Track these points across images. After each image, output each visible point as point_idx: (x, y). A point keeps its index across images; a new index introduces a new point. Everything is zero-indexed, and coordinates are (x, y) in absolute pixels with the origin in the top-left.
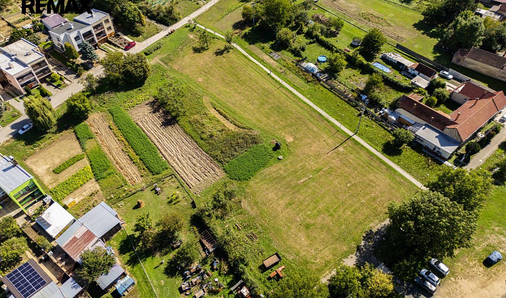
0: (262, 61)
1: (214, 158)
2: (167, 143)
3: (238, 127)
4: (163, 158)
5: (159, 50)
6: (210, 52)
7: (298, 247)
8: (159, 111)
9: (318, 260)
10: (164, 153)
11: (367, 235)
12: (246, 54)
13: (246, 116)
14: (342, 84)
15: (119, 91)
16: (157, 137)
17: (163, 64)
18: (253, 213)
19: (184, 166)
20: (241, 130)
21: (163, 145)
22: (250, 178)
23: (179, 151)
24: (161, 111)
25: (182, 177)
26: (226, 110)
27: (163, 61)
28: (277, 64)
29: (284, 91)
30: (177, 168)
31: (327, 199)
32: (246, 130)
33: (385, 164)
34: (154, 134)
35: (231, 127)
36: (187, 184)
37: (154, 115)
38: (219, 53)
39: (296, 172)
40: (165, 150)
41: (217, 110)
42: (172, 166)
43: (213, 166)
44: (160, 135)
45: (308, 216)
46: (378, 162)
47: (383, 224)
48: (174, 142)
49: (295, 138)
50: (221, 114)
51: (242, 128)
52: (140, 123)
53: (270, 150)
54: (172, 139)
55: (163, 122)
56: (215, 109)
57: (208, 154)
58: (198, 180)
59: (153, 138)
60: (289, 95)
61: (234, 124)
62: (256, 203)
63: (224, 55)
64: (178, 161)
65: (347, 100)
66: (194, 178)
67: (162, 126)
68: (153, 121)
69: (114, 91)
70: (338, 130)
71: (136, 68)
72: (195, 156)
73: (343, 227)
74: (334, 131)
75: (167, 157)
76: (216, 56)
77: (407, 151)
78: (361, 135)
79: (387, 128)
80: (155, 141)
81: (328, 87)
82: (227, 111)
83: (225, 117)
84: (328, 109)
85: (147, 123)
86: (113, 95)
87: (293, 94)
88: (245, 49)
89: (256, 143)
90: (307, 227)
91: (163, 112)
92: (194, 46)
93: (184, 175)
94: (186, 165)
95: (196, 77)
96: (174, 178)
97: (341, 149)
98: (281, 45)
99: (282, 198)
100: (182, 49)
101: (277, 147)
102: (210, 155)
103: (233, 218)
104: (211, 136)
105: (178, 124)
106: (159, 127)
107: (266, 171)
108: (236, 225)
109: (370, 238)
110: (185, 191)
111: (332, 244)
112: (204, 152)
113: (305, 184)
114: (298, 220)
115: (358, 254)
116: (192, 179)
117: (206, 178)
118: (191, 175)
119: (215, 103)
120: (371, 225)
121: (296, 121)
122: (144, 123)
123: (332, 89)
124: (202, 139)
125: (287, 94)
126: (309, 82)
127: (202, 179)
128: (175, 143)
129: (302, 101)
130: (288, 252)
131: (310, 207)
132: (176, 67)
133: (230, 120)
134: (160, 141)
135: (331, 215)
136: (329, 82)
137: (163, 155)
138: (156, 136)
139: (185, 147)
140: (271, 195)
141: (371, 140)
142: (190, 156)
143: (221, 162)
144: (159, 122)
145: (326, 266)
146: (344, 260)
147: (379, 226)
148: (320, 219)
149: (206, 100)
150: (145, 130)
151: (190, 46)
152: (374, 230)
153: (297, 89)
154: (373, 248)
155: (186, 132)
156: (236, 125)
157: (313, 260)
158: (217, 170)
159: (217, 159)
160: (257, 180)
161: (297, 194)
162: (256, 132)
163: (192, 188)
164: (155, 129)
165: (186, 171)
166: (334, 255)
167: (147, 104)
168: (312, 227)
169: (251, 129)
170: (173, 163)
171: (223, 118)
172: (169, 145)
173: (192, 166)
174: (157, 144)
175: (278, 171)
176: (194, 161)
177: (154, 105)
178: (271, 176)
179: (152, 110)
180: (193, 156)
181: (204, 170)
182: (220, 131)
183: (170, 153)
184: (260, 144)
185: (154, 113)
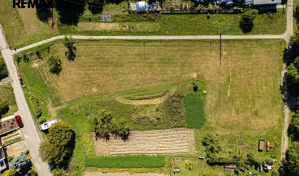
0: (106, 32)
1: (175, 127)
2: (143, 146)
3: (160, 97)
4: (154, 155)
6: (64, 62)
7: (262, 126)
8: (109, 136)
9: (275, 123)
10: (150, 152)
11: (281, 90)
13: (154, 85)
17: (59, 107)
19: (169, 147)
20: (165, 97)
21: (143, 149)
22: (205, 119)
23: (155, 143)
24: (110, 134)
25: (177, 153)
26: (140, 94)
28: (118, 24)
32: (167, 94)
34: (129, 149)
35: (158, 102)
36: (184, 153)
38: (71, 56)
39: (221, 92)
40: (149, 150)
41: (136, 100)
42: (165, 153)
43: (181, 131)
44: (133, 146)
45: (251, 108)
46: (248, 42)
47: (282, 77)
48: (145, 141)
49: (196, 71)
51: (163, 95)
52: (113, 153)
53: (194, 93)
54: (141, 142)
55: (122, 138)
56: (134, 100)
57: (169, 128)
59: (133, 152)
60: (156, 43)
61: (157, 97)
62: (224, 127)
63: (77, 54)
64: (163, 148)
65: (189, 11)
66: (183, 147)
67: (125, 141)
68: (116, 144)
70: (211, 42)
72: (166, 137)
73: (270, 97)
74: (209, 45)
75: (155, 152)
76: (73, 60)
78: (224, 33)
80: (136, 152)
82: (142, 93)
85: (115, 149)
87: (158, 40)
89: (183, 97)
90: (256, 113)
91: (112, 133)
92: (49, 69)
93: (176, 151)
95: (89, 91)
96: (174, 157)
97: (224, 53)
99: (231, 113)
100: (49, 82)
101: (195, 89)
102: (172, 128)
103: (224, 144)
104: (158, 119)
105: (131, 130)
107: (207, 106)
108: (229, 146)
109: (283, 90)
110: (188, 157)
111: (273, 110)
112: (167, 130)
113: (232, 94)
114: (249, 115)
115: (286, 103)
116: (182, 149)
117: (187, 141)
118: (179, 147)
119: (126, 96)
120: (279, 83)
121: (183, 59)
123: (172, 11)
124: (156, 125)
125: (154, 44)
126: (154, 20)
127: (187, 144)
128: (147, 142)
131: (247, 103)
132: (68, 99)
133: (151, 98)
134: (139, 149)
135: (259, 97)
138: (133, 149)
139: (154, 138)
140: (225, 116)
142: (163, 140)
143: (182, 126)
144: (120, 141)
145: (280, 122)
146: (284, 112)
147: (282, 81)
148: (257, 104)
150: (122, 153)
152: (282, 85)
153: (154, 33)
154: (288, 94)
155: (142, 130)
157: (273, 125)
158: (186, 132)
159: (178, 127)
160: (210, 116)
161: (235, 103)
162: (173, 90)
163: (188, 152)
164: (126, 146)
165: (173, 148)
166: (279, 114)
167: (96, 139)
168: (258, 112)
169: (168, 91)
170: (162, 151)
171: (146, 100)
172: (146, 146)
173: (172, 142)
174: (139, 152)
175: (212, 101)
176: (169, 139)
177: (100, 136)
178: (213, 107)
179: (105, 139)
180: (165, 138)
181: (180, 138)
182: (157, 111)
183: (153, 149)
184: (185, 95)
185: (109, 139)
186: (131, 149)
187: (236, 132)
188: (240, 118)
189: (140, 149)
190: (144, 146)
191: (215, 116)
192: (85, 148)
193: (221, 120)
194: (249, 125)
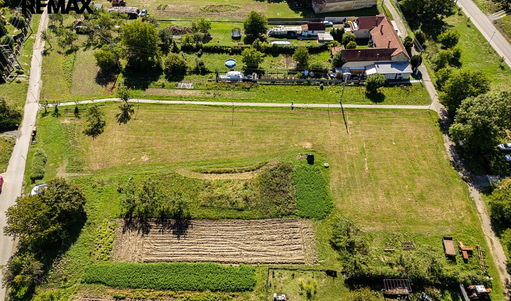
0: (181, 98)
1: (277, 216)
2: (212, 248)
3: (253, 170)
4: (234, 265)
5: (47, 163)
6: (111, 124)
7: (440, 218)
8: (151, 227)
9: (462, 213)
10: (226, 259)
11: (454, 166)
12: (154, 102)
13: (244, 155)
14: (274, 73)
15: (67, 248)
16: (193, 253)
17: (76, 174)
18: (379, 228)
19: (265, 251)
20: (260, 171)
21: (212, 253)
22: (332, 203)
24: (153, 224)
25: (280, 263)
26: (218, 166)
27: (73, 171)
28: (199, 92)
29: (240, 110)
30: (263, 259)
31: (399, 166)
32: (263, 168)
33: (388, 110)
34: (184, 253)
35: (248, 176)
36: (295, 263)
37: (150, 235)
38: (124, 117)
39: (353, 166)
40: (223, 256)
41: (211, 173)
42: (255, 263)
43: (289, 224)
44: (192, 247)
45: (410, 190)
46: (383, 112)
47: (448, 150)
48: (217, 239)
49: (309, 141)
50: (220, 173)
51: (257, 168)
52: (149, 258)
53: (308, 166)
54: (211, 239)
55: (174, 232)
56: (207, 173)
57: (266, 218)
58: (298, 249)
59: (189, 258)
60: (250, 110)
61: (246, 171)
62: (368, 218)
63: (133, 117)
64: (253, 253)
65: (296, 83)
66: (292, 252)
67: (178, 237)
68: (160, 241)
69: (61, 254)
70: (328, 110)
71: (69, 199)
72: (259, 232)
73: (437, 175)
74: (326, 113)
75: (235, 260)
76: (125, 122)
77: (384, 91)
78: (345, 102)
79: (350, 84)
80: (197, 258)
81: (269, 83)
82: (221, 165)
83: (227, 172)
84: (294, 99)
85: (157, 250)
86: (64, 260)
87: (253, 107)
88: (146, 97)
89: (290, 171)
91: (156, 222)
92: (83, 129)
93: (278, 259)
94: (265, 249)
95: (136, 160)
96: (275, 271)
97: (349, 122)
98: (177, 73)
99: (376, 196)
100: (75, 142)
101: (311, 159)
102: (271, 217)
103: (374, 247)
104: (246, 199)
105: (194, 219)
106: (177, 241)
107: (332, 185)
108: (385, 251)
109: (458, 166)
110: (304, 270)
111: (451, 193)
112: (262, 221)
113: (372, 169)
114: (409, 199)
115: (471, 184)
116: (291, 255)
117: (300, 240)
118: (284, 252)
119: (195, 168)
120: (445, 157)
121: (289, 127)
122: (154, 253)
123: (274, 82)
124: (241, 210)
125: (247, 110)
126: (248, 89)
127: (300, 245)
128: (219, 239)
129: (269, 107)
130: (442, 229)
131: (401, 182)
132: (96, 167)
133: (236, 171)
134: (204, 253)
135: (419, 175)
136: (262, 77)
137: (229, 262)
138: (190, 253)
139: (237, 234)
140: (367, 201)
141: (355, 101)
142: (255, 237)
143: (290, 214)
144: (169, 236)
145: (471, 212)
146: (471, 196)
147: (450, 155)
148: (419, 184)
149: (183, 172)
150: (167, 258)
151: (78, 133)
152: (452, 159)
153: (248, 101)
154: (468, 171)
155: (214, 219)
156: (249, 171)
158: (297, 224)
159: (283, 215)
161: (380, 182)
162: (274, 162)
163: (304, 261)
164: (178, 247)
165: (273, 253)
166: (463, 200)
167: (124, 232)
168: (424, 195)
169: (266, 163)
170: (250, 259)
171: (228, 174)
172: (218, 248)
173: (271, 243)
174: (204, 258)
175: (340, 177)
176: (265, 237)
177: (134, 225)
178: (342, 186)
179: (141, 232)
180: (257, 234)
181: (287, 235)
182: (246, 188)
183: (232, 253)
184: (294, 169)
185: (148, 232)
186: (188, 253)
187: (393, 227)
188: (395, 204)
189: (206, 253)
190: (215, 248)
191: (348, 201)
192: (96, 245)
193: (361, 207)
194: (414, 216)
